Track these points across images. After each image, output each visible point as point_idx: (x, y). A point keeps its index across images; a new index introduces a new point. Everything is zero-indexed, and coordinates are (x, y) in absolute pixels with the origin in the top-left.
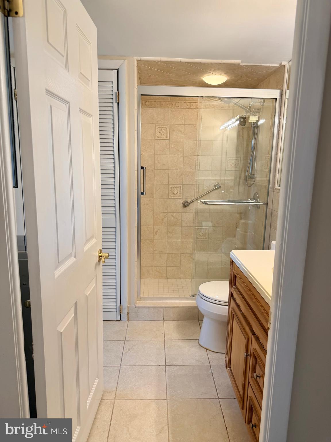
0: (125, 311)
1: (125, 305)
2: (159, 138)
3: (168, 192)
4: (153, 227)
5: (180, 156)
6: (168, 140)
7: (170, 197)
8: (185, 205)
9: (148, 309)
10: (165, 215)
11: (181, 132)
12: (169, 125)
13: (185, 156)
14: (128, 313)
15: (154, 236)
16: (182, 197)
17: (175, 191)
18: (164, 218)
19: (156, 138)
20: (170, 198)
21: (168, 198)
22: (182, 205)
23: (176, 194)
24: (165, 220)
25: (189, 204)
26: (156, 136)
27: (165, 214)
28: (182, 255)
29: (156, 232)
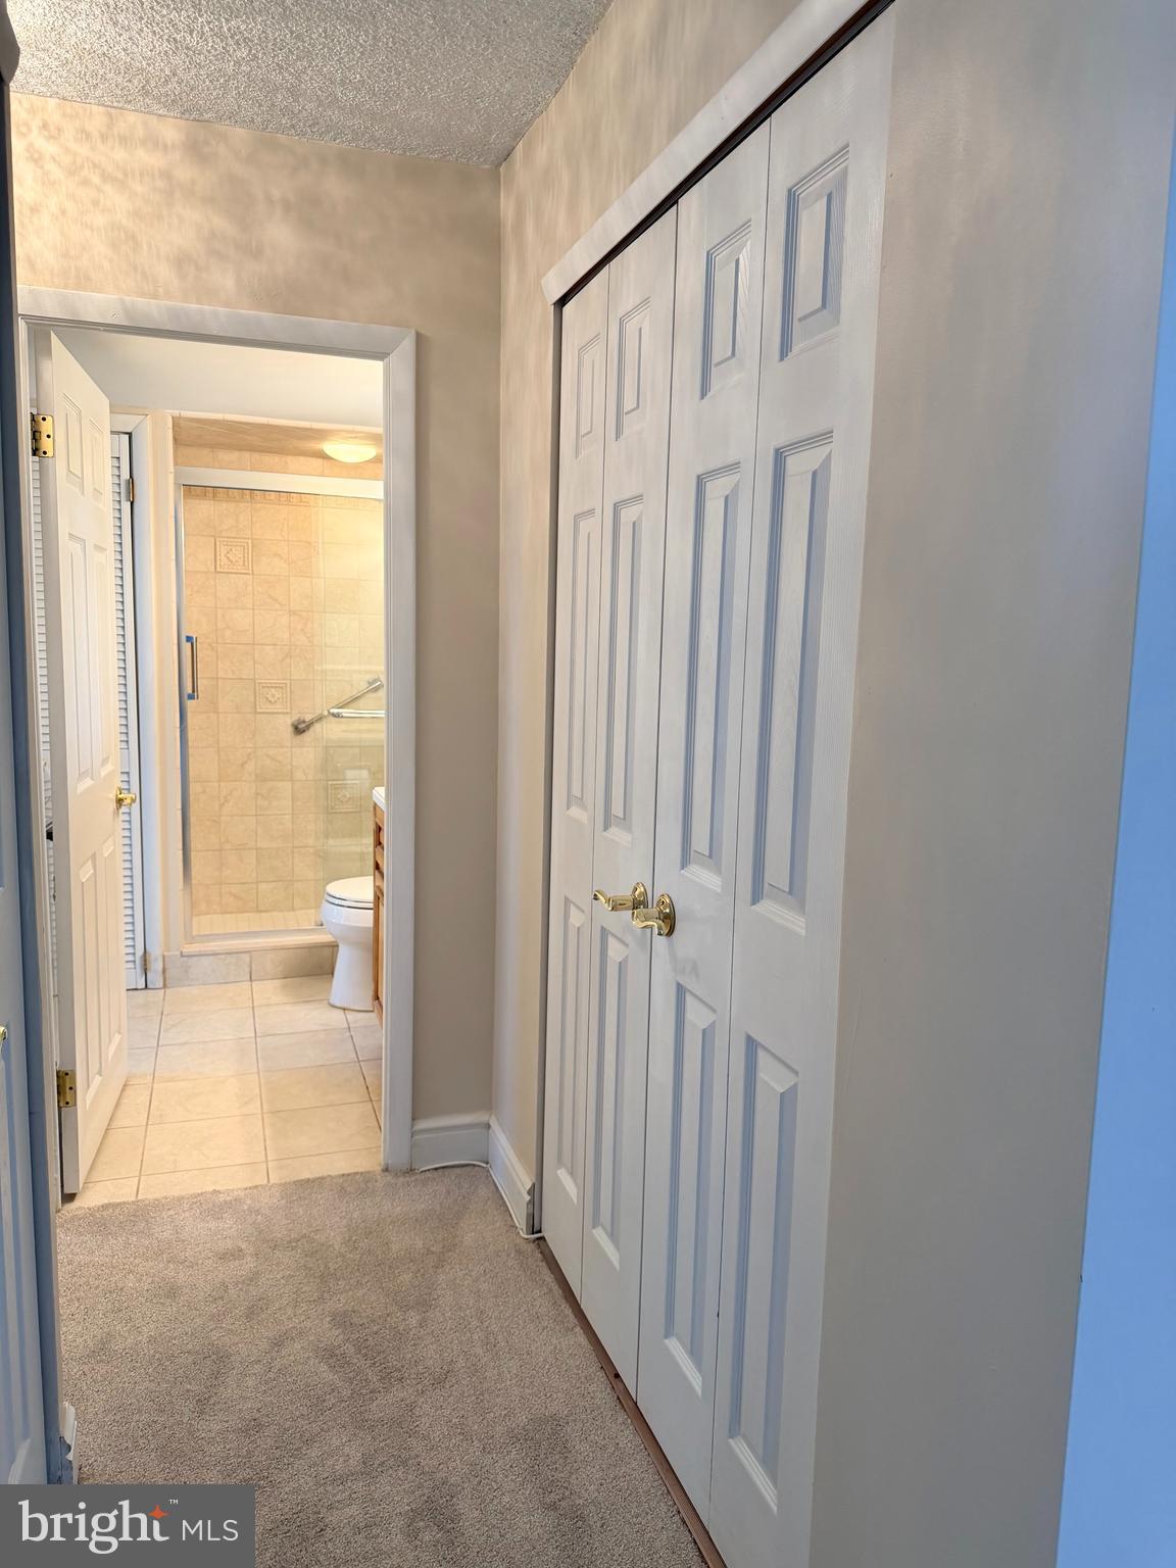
0: (156, 966)
1: (156, 951)
2: (226, 570)
3: (255, 698)
4: (217, 785)
5: (280, 613)
6: (249, 576)
7: (258, 710)
8: (299, 729)
9: (211, 957)
10: (250, 754)
11: (281, 558)
12: (250, 541)
13: (292, 613)
14: (164, 971)
15: (221, 806)
16: (291, 709)
17: (273, 696)
18: (246, 762)
19: (218, 569)
20: (260, 713)
21: (256, 713)
22: (290, 729)
23: (275, 702)
24: (250, 767)
25: (308, 727)
26: (218, 566)
27: (249, 750)
28: (295, 850)
29: (225, 797)
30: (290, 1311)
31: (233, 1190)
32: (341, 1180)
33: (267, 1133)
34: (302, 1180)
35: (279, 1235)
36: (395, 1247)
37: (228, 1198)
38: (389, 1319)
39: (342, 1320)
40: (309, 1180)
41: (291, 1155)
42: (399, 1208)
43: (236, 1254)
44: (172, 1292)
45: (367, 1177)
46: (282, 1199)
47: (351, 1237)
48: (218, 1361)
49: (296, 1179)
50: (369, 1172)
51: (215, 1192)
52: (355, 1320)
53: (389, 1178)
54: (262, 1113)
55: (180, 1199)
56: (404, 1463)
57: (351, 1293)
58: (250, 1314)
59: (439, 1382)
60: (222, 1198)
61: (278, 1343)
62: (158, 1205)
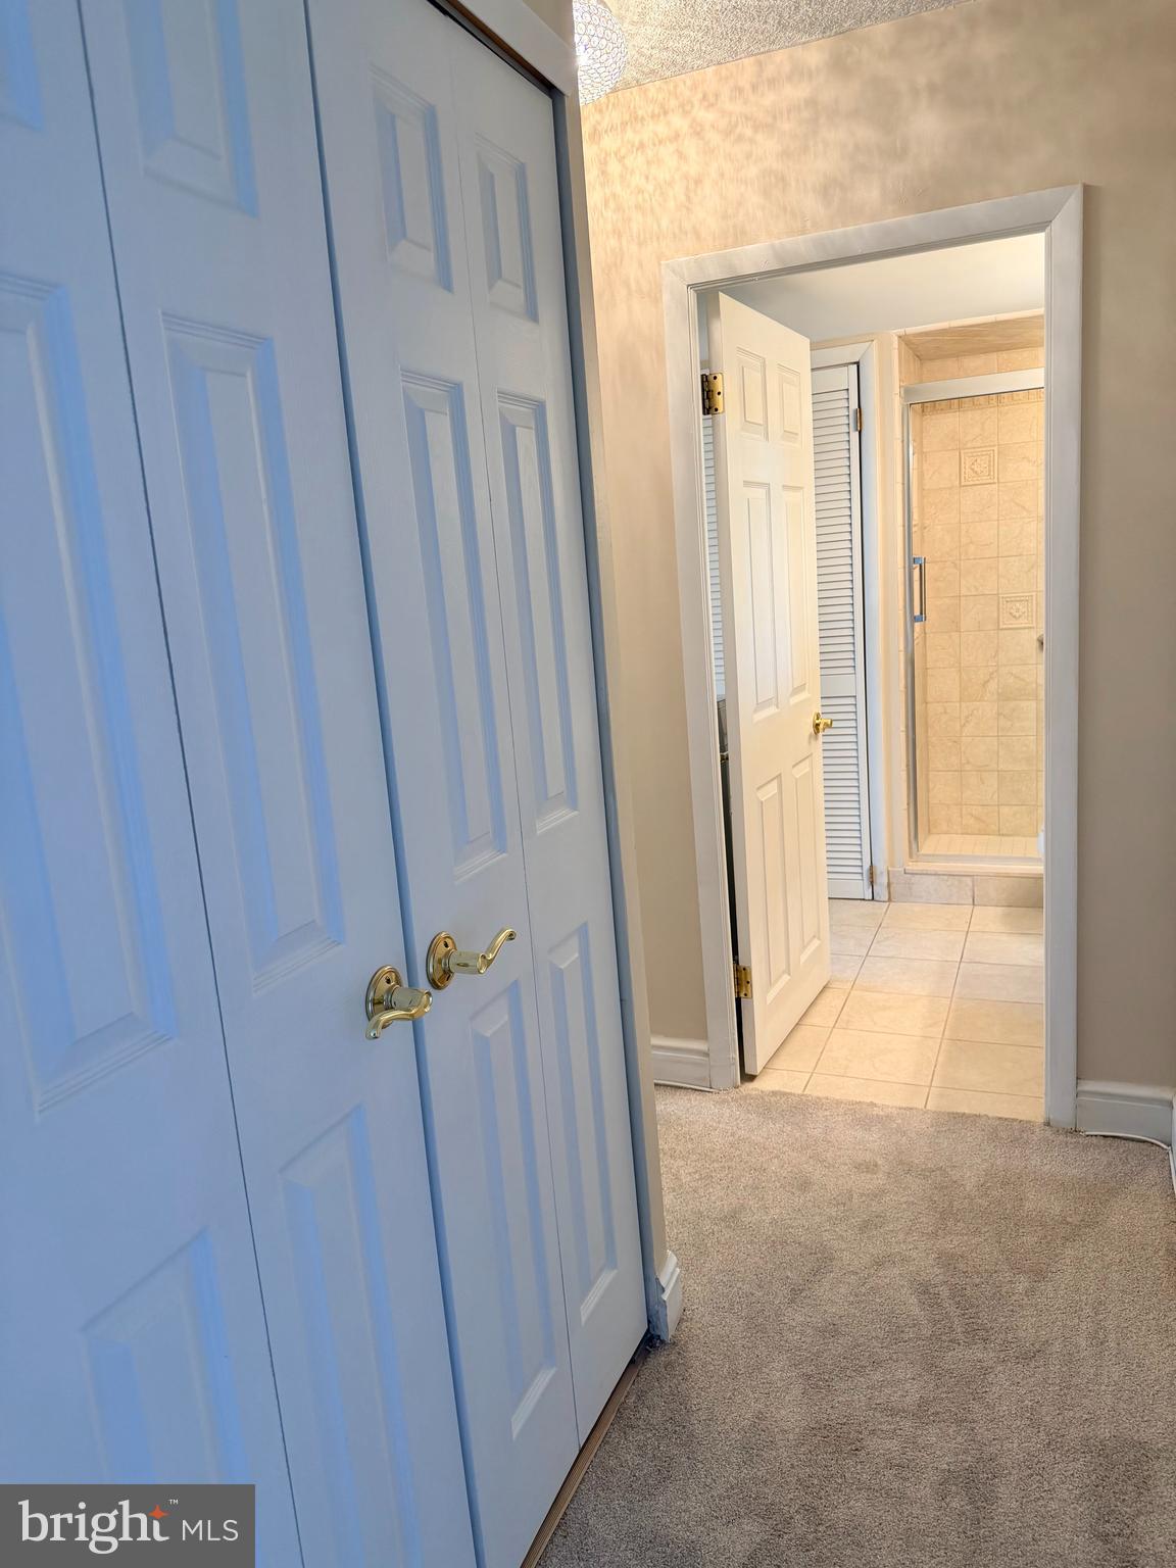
0: (882, 880)
1: (881, 867)
2: (971, 483)
3: (999, 614)
4: (958, 705)
5: (1026, 521)
6: (993, 486)
7: (1001, 627)
9: (933, 877)
10: (992, 673)
11: (1027, 461)
12: (996, 449)
14: (889, 885)
15: (961, 726)
16: (1037, 623)
17: (1017, 610)
18: (988, 681)
19: (963, 484)
20: (1003, 629)
21: (998, 629)
22: (1036, 645)
23: (1020, 616)
24: (993, 686)
26: (963, 479)
27: (992, 669)
29: (967, 717)
30: (901, 1236)
31: (888, 1106)
32: (998, 1122)
33: (940, 1059)
34: (957, 1113)
35: (916, 1161)
36: (1028, 1205)
37: (881, 1113)
38: (995, 1275)
39: (947, 1261)
40: (964, 1114)
41: (956, 1087)
42: (1048, 1167)
43: (870, 1168)
44: (805, 1185)
45: (1025, 1126)
46: (932, 1126)
47: (986, 1182)
48: (822, 1260)
49: (951, 1111)
50: (1029, 1122)
51: (873, 1105)
52: (961, 1266)
53: (1048, 1133)
54: (942, 1039)
55: (838, 1103)
56: (960, 1422)
57: (966, 1238)
58: (865, 1227)
59: (1027, 1357)
60: (876, 1111)
61: (879, 1263)
62: (818, 1103)
